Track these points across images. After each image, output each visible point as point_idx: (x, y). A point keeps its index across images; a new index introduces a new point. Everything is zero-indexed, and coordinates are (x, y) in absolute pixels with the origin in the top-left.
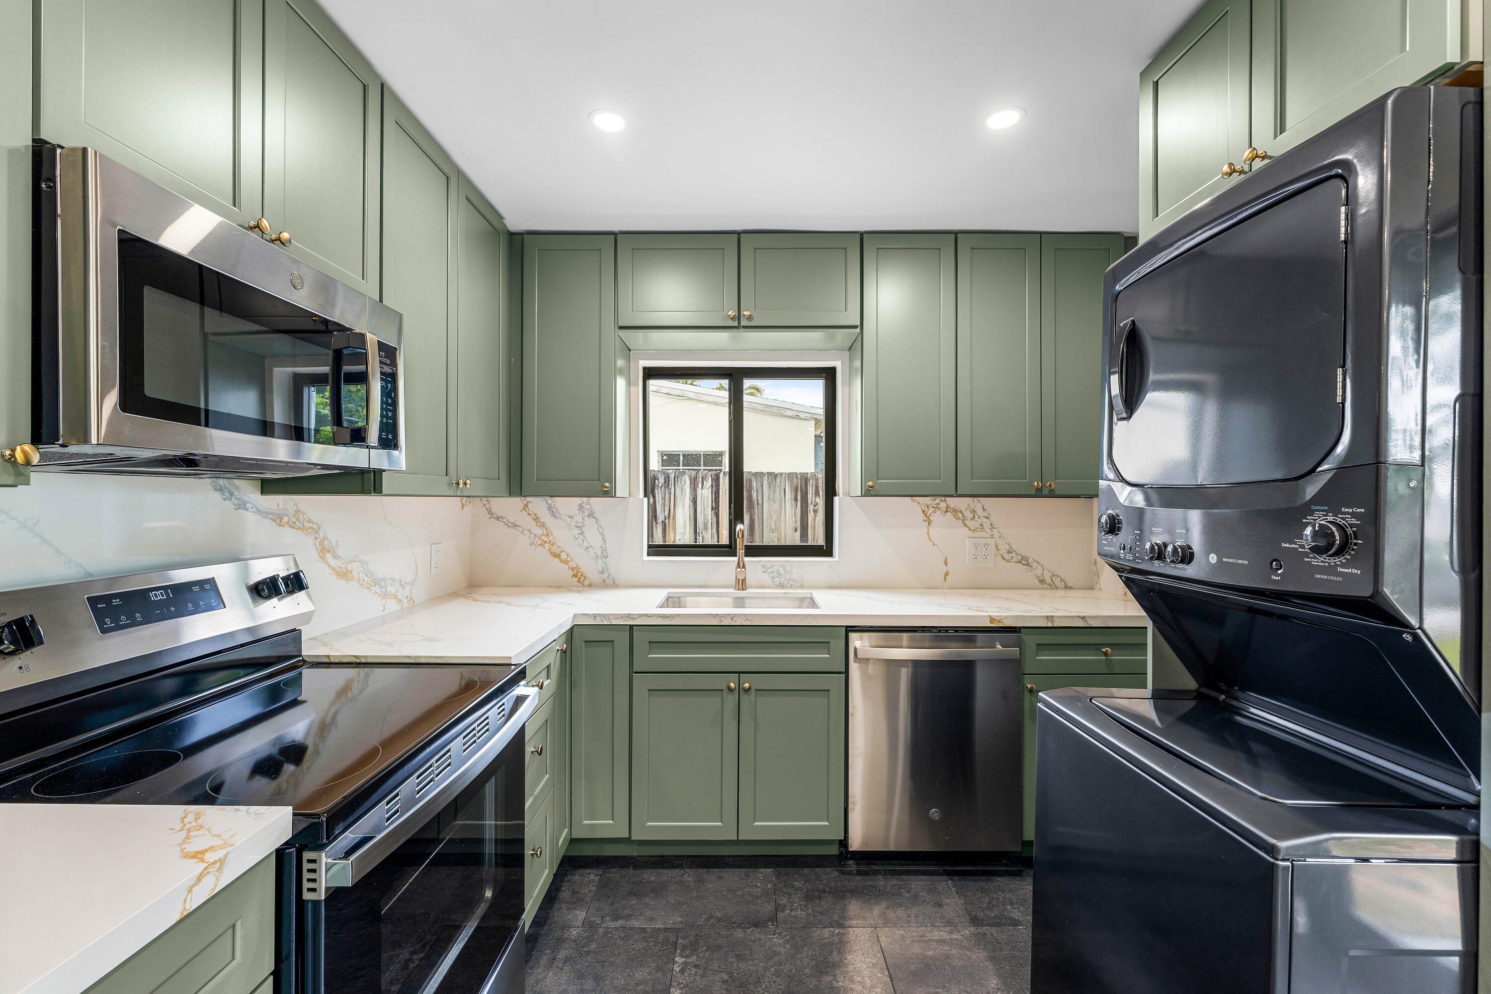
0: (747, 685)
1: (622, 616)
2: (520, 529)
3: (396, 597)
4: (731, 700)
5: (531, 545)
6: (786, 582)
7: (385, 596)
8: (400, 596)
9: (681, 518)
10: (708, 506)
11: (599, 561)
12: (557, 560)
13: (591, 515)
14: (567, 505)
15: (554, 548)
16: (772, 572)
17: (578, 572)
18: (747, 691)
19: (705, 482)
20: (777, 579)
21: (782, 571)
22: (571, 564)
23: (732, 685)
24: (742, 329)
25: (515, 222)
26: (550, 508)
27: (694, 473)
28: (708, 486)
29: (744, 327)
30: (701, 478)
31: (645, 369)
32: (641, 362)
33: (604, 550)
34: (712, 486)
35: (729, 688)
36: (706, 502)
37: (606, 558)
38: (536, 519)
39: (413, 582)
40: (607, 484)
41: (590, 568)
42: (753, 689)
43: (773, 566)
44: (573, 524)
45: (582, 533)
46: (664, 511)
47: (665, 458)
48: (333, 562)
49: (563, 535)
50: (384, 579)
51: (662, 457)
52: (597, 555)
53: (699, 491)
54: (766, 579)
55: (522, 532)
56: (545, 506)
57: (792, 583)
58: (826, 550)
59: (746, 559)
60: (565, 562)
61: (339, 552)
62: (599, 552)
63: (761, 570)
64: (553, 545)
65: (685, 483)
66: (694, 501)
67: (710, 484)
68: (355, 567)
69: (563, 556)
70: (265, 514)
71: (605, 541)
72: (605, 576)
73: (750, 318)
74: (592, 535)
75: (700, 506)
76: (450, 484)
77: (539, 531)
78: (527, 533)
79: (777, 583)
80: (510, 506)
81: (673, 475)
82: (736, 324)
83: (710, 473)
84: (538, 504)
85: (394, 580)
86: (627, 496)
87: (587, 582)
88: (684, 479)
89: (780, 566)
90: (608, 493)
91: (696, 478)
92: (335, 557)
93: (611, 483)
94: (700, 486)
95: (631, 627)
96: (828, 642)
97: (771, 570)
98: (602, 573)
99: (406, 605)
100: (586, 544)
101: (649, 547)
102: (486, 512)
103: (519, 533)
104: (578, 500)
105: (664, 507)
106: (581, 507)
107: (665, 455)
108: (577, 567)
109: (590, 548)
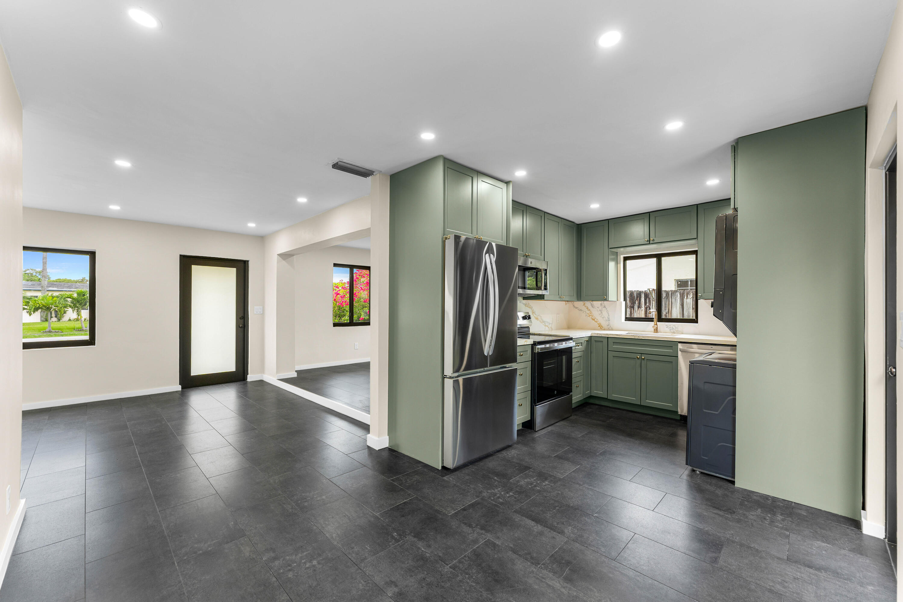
0: (643, 357)
1: (605, 334)
2: (583, 311)
3: (548, 326)
4: (639, 361)
5: (586, 316)
6: (676, 331)
7: (545, 326)
8: (549, 327)
9: (675, 313)
10: (690, 307)
11: (607, 322)
12: (594, 321)
13: (605, 307)
14: (597, 304)
15: (593, 317)
16: (670, 328)
17: (600, 325)
18: (644, 359)
19: (688, 295)
20: (672, 330)
21: (674, 327)
22: (598, 323)
23: (638, 357)
24: (651, 244)
25: (578, 222)
26: (591, 305)
27: (682, 291)
28: (690, 298)
29: (652, 243)
30: (686, 293)
31: (624, 257)
32: (621, 256)
33: (609, 318)
34: (693, 298)
35: (637, 357)
36: (689, 305)
37: (609, 321)
38: (587, 308)
39: (552, 324)
40: (605, 297)
41: (604, 324)
42: (646, 359)
43: (670, 326)
44: (599, 310)
45: (602, 313)
46: (666, 309)
47: (679, 283)
48: (535, 315)
49: (596, 313)
50: (545, 322)
51: (678, 282)
52: (606, 320)
53: (685, 300)
54: (668, 330)
55: (583, 312)
56: (590, 304)
57: (678, 332)
58: (695, 321)
59: (657, 323)
60: (596, 322)
61: (536, 313)
62: (607, 319)
63: (665, 327)
64: (593, 316)
65: (677, 296)
66: (682, 305)
67: (692, 296)
68: (539, 317)
69: (596, 320)
70: (523, 304)
71: (609, 315)
72: (609, 327)
73: (653, 240)
74: (605, 313)
75: (685, 307)
76: (559, 297)
77: (588, 312)
78: (585, 312)
79: (672, 332)
80: (579, 304)
81: (671, 292)
82: (648, 243)
83: (691, 291)
84: (588, 304)
85: (547, 322)
86: (616, 300)
87: (603, 329)
88: (676, 294)
89: (673, 326)
90: (606, 300)
91: (683, 294)
92: (535, 314)
93: (607, 296)
94: (686, 297)
95: (608, 337)
96: (672, 346)
97: (670, 327)
98: (608, 326)
99: (550, 329)
100: (603, 316)
101: (626, 318)
102: (573, 306)
103: (582, 313)
104: (600, 302)
105: (666, 308)
106: (601, 304)
107: (680, 281)
108: (600, 324)
109: (604, 318)
